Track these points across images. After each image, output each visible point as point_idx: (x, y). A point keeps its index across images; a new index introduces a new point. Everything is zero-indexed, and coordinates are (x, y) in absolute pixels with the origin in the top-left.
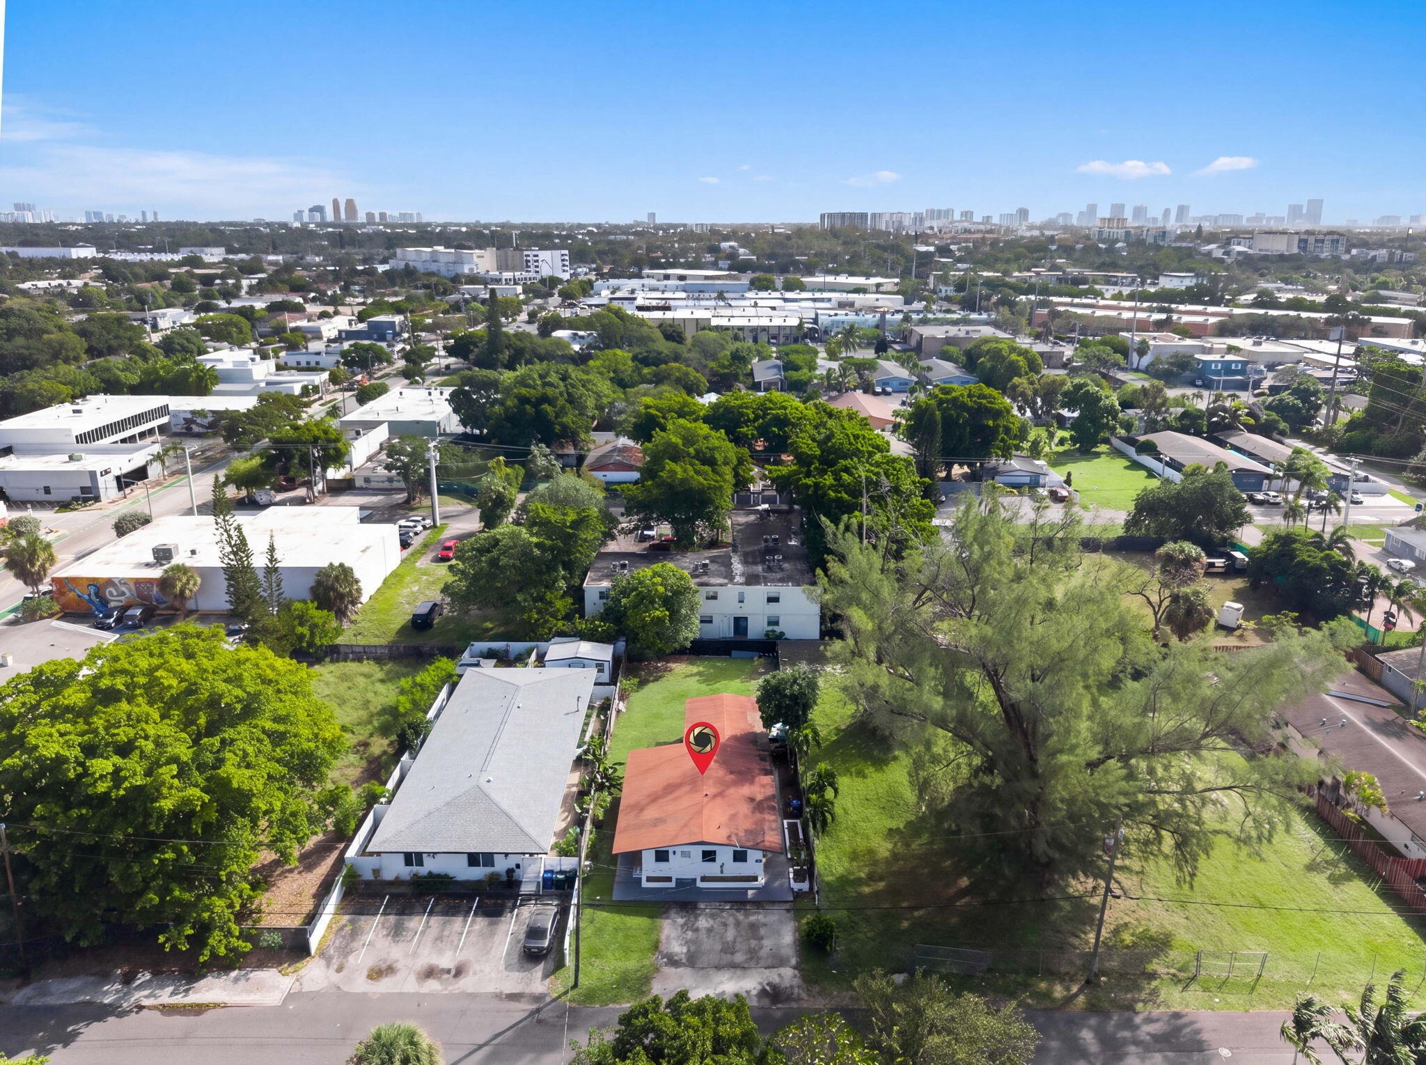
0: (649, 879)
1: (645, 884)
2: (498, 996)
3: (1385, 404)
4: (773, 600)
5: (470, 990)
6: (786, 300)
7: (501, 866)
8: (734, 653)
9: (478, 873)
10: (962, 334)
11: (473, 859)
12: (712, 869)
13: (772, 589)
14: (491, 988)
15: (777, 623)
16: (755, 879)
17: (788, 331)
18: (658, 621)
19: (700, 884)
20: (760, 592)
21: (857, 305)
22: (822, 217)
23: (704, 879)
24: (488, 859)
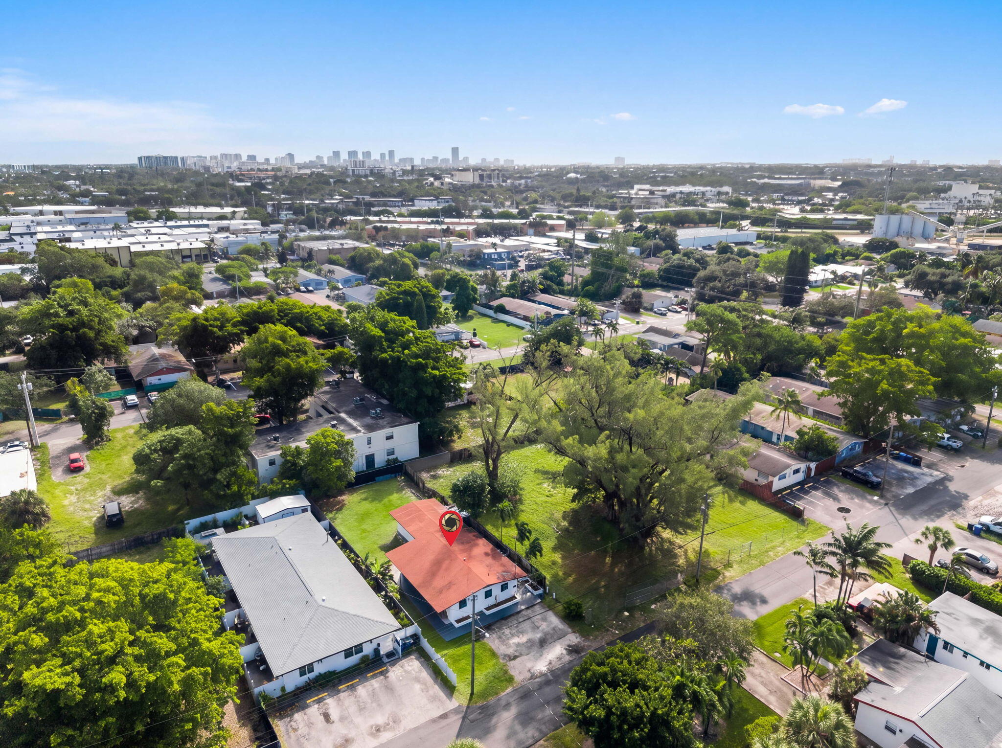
0: (458, 621)
1: (457, 625)
2: (434, 721)
3: (602, 270)
4: (389, 438)
5: (412, 726)
6: (171, 227)
7: (368, 650)
8: (377, 478)
9: (355, 659)
10: (337, 246)
11: (348, 653)
12: (491, 601)
13: (387, 431)
14: (423, 719)
15: (393, 453)
16: (514, 597)
17: (197, 252)
18: (338, 468)
19: (488, 613)
20: (379, 436)
21: (231, 228)
22: (140, 159)
23: (488, 609)
24: (359, 648)
